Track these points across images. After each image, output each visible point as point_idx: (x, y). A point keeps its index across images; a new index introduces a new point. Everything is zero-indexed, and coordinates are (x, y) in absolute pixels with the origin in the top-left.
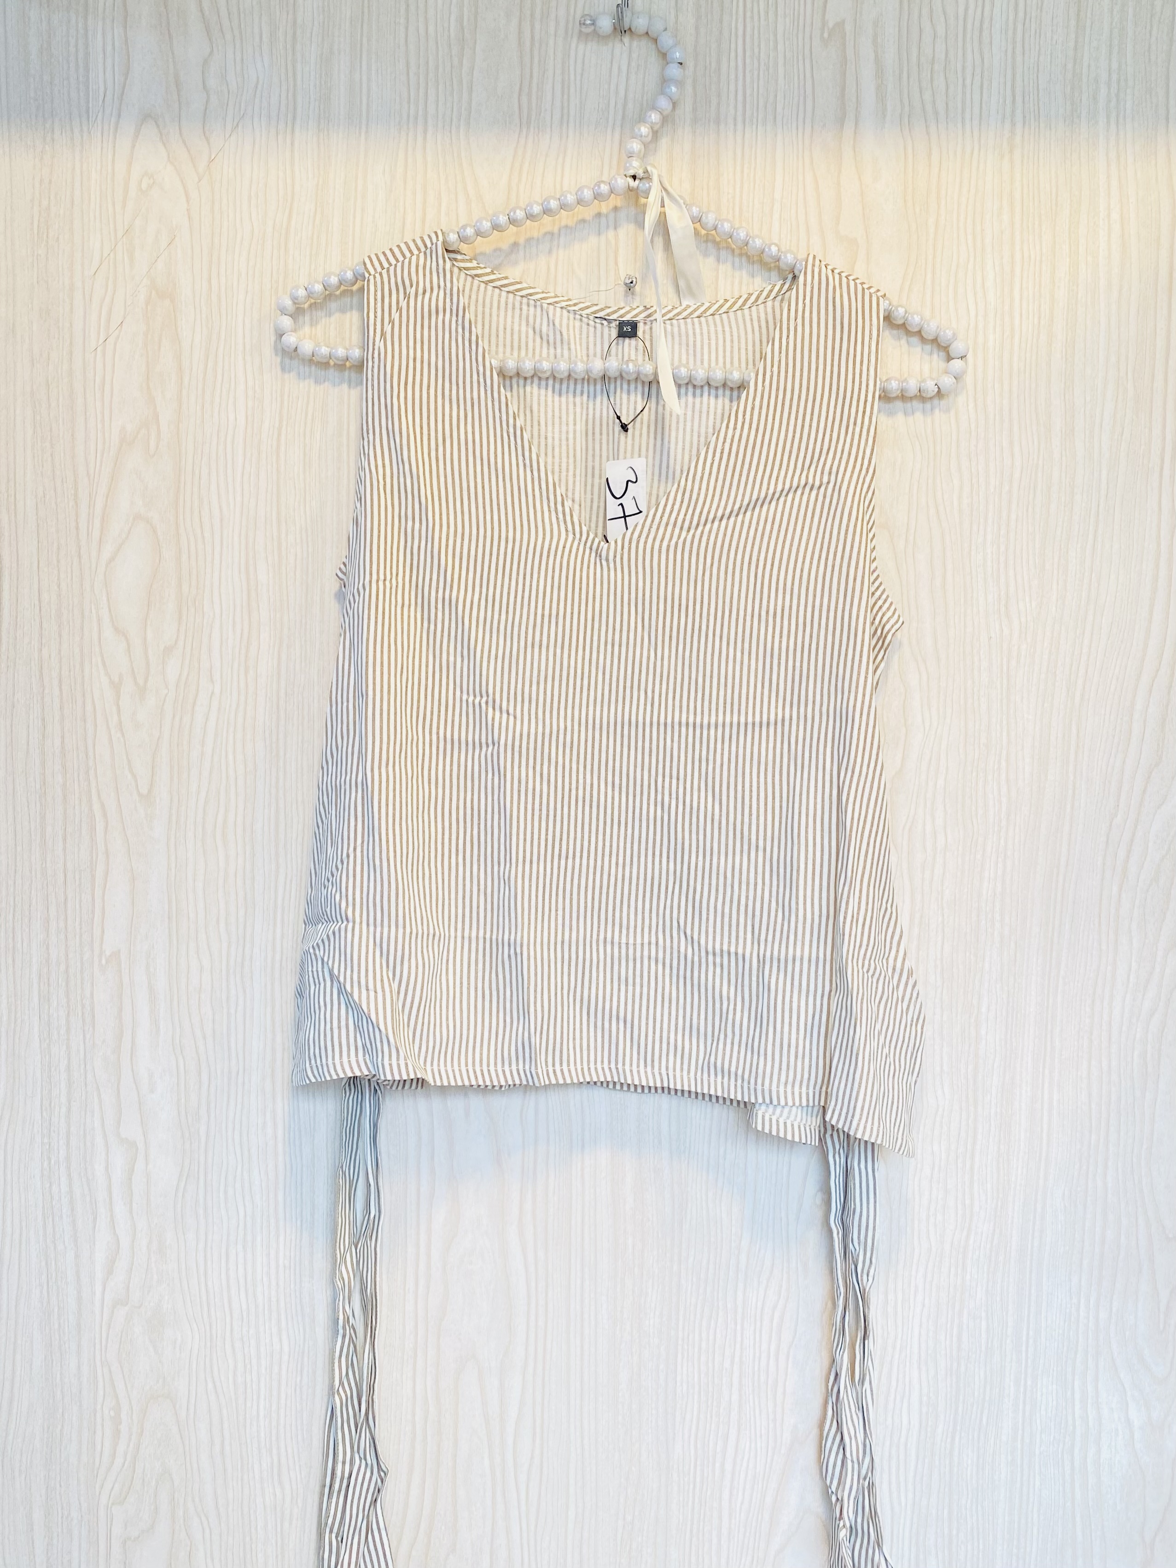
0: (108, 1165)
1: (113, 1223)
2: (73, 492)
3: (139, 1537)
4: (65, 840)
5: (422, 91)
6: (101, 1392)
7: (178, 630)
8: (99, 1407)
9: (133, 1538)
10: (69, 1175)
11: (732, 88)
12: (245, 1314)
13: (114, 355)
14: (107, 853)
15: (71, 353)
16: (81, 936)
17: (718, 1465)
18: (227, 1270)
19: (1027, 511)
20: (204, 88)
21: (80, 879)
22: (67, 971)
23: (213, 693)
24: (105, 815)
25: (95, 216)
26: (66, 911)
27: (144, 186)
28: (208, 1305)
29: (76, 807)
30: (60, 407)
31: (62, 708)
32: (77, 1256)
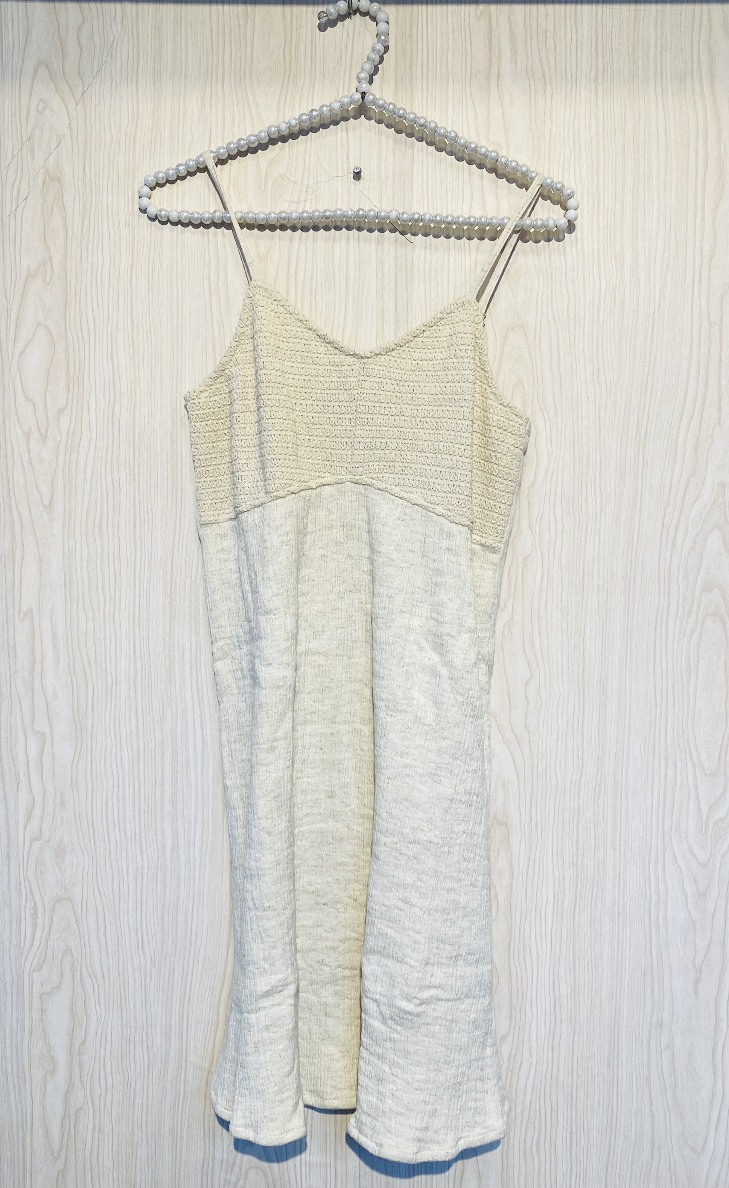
0: (26, 748)
1: (31, 787)
3: (51, 992)
5: (221, 47)
6: (24, 898)
7: (68, 397)
8: (23, 907)
9: (47, 993)
11: (420, 47)
13: (22, 218)
14: (23, 544)
18: (107, 814)
19: (610, 315)
20: (78, 45)
21: (5, 562)
23: (91, 439)
24: (21, 519)
27: (40, 108)
28: (95, 839)
32: (6, 809)
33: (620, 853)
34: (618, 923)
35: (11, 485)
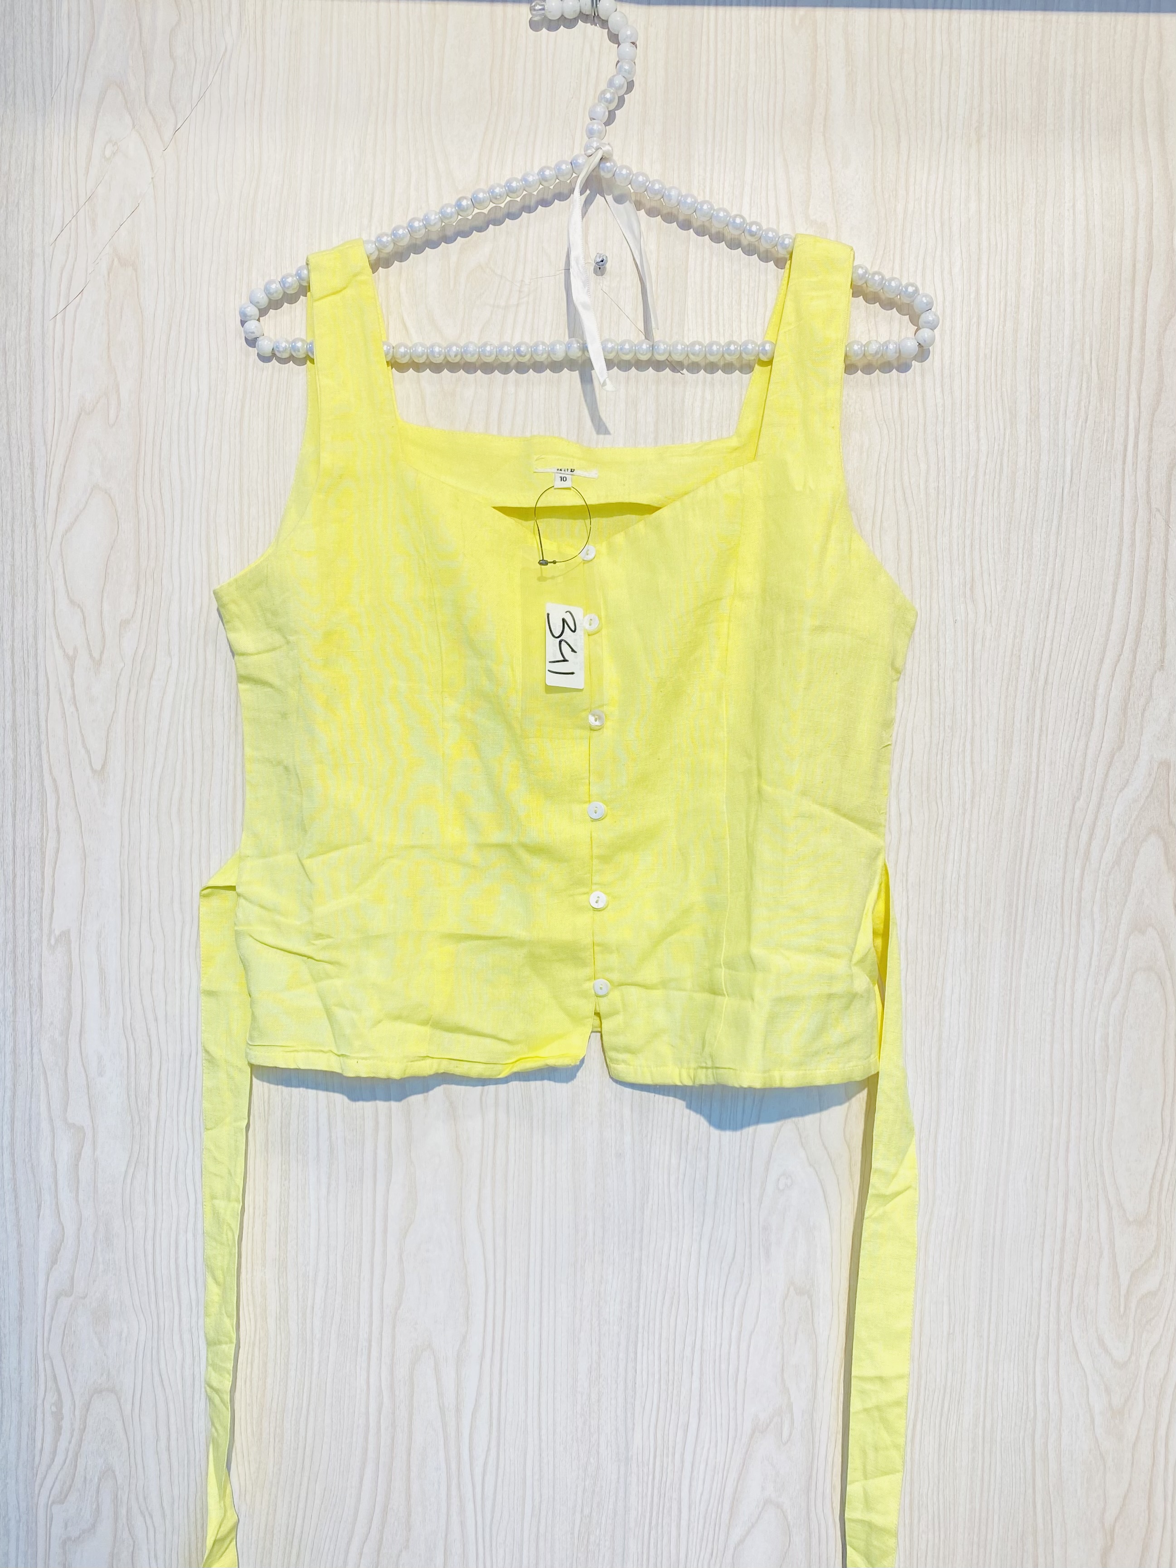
0: (54, 1150)
1: (58, 1212)
2: (29, 461)
3: (79, 1537)
4: (14, 816)
6: (42, 1387)
7: (136, 603)
8: (40, 1402)
9: (73, 1539)
10: (13, 1161)
12: (194, 1304)
13: (74, 323)
14: (58, 830)
15: (30, 320)
16: (30, 914)
17: (677, 1456)
18: (176, 1259)
19: (993, 495)
20: (170, 56)
21: (29, 856)
22: (14, 951)
23: (170, 667)
24: (56, 790)
25: (57, 183)
26: (14, 887)
27: (108, 153)
28: (156, 1294)
29: (27, 782)
30: (18, 375)
31: (13, 681)
32: (19, 1245)
33: (989, 1344)
34: (983, 1454)
35: (43, 737)
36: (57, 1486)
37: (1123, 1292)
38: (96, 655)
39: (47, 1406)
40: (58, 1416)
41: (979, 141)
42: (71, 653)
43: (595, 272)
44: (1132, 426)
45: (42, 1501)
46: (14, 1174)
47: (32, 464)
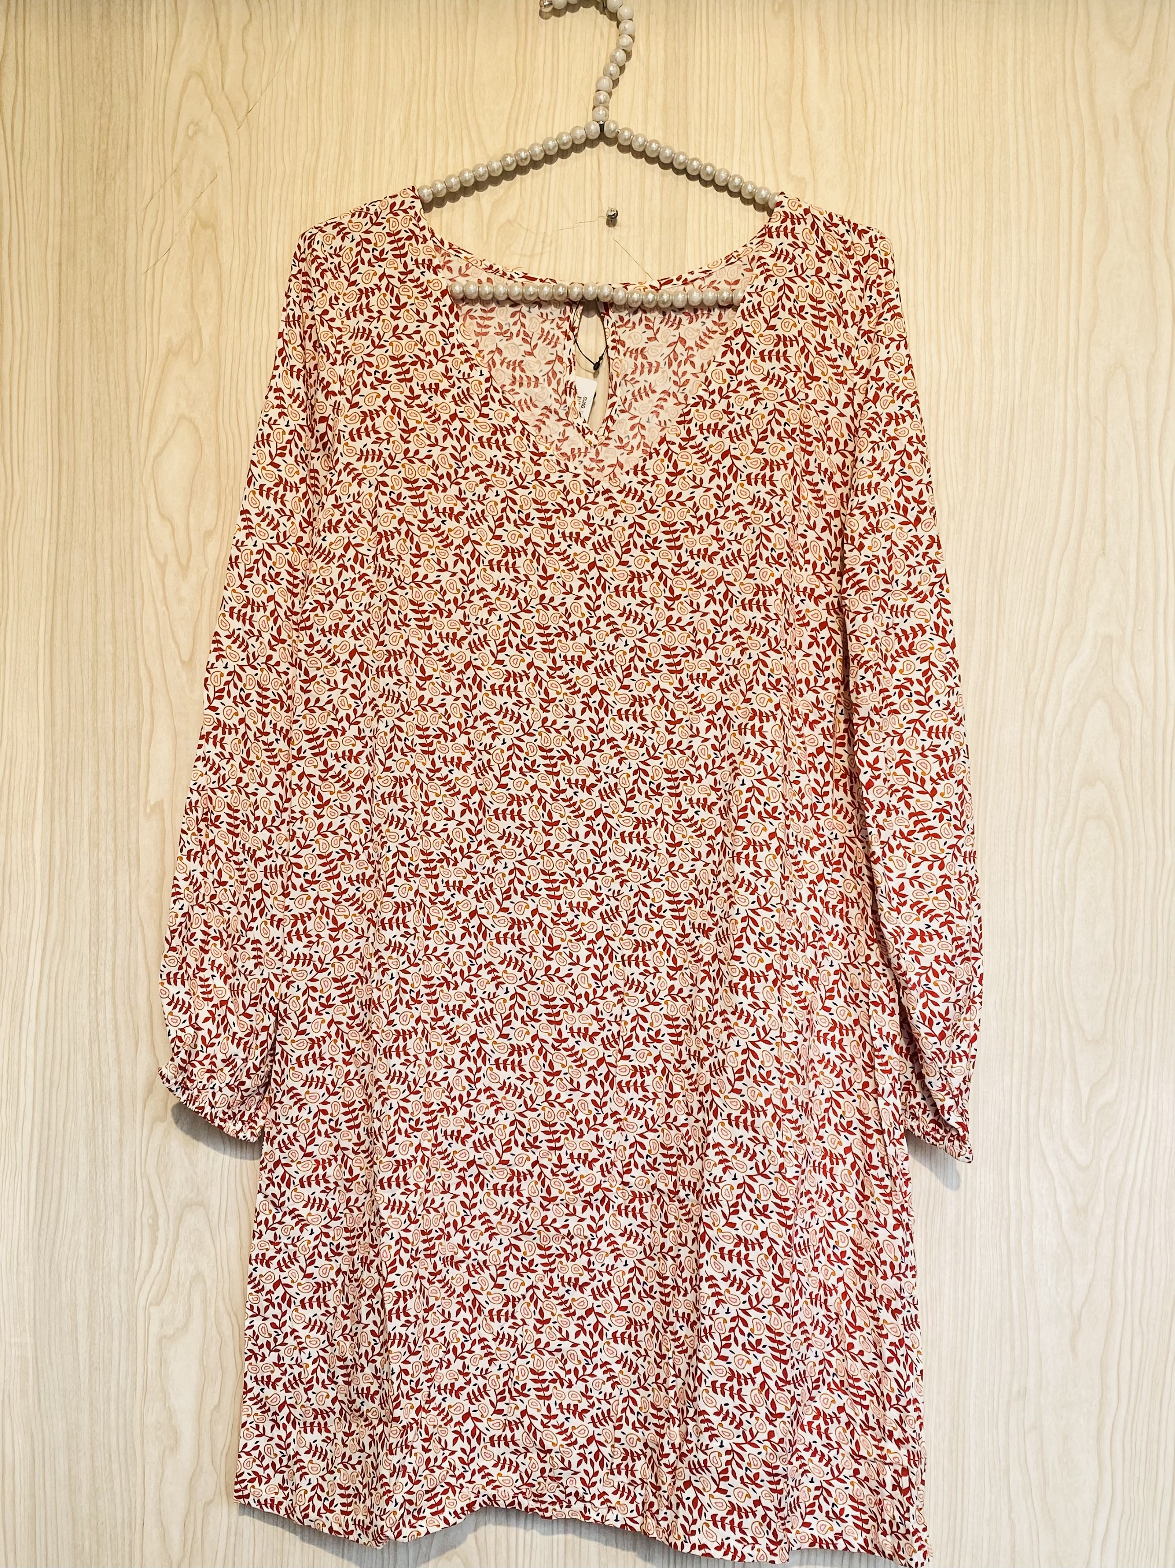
1: (154, 1047)
2: (125, 395)
4: (114, 702)
5: (432, 52)
6: (140, 1202)
7: (217, 516)
10: (114, 1004)
11: (698, 50)
14: (152, 713)
15: (125, 275)
16: (128, 787)
21: (128, 737)
22: (115, 817)
24: (150, 678)
25: (147, 158)
26: (114, 765)
27: (190, 132)
29: (125, 673)
30: (114, 322)
31: (113, 585)
32: (120, 1077)
34: (964, 1249)
35: (138, 634)
36: (155, 1288)
37: (1084, 1103)
38: (184, 562)
39: (145, 1220)
40: (154, 1228)
41: (934, 105)
42: (162, 560)
43: (608, 224)
44: (1072, 345)
45: (142, 1302)
46: (115, 1014)
47: (127, 398)
